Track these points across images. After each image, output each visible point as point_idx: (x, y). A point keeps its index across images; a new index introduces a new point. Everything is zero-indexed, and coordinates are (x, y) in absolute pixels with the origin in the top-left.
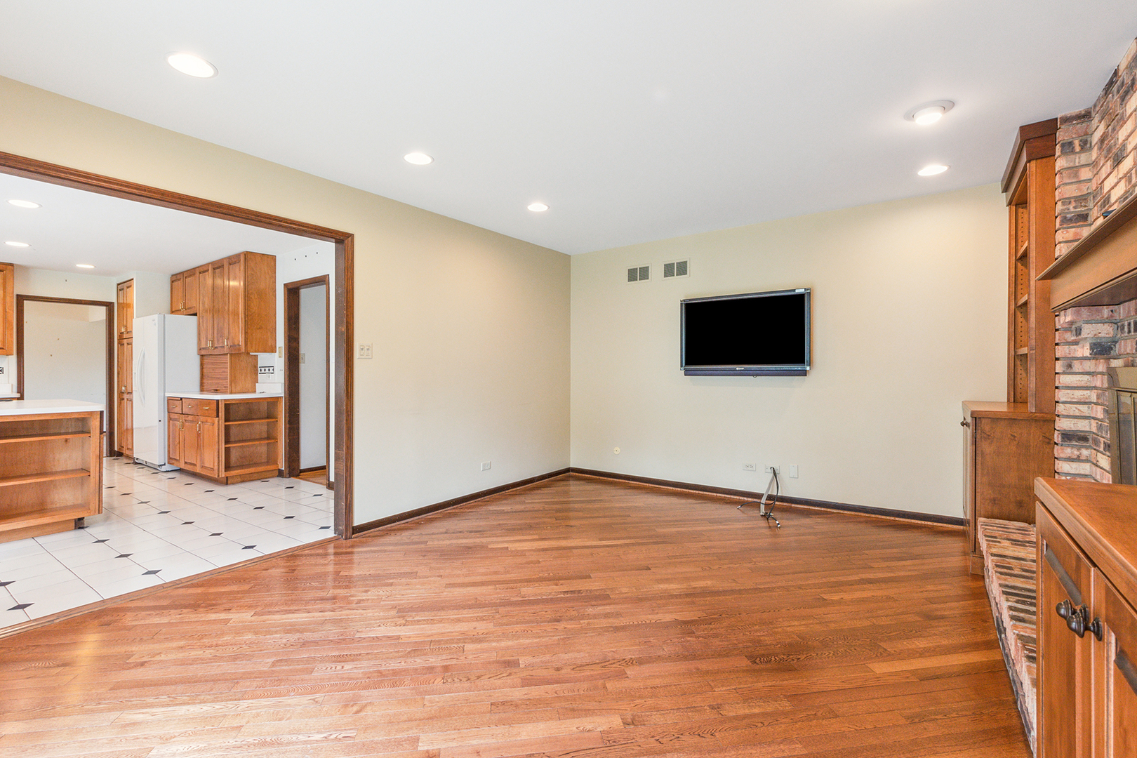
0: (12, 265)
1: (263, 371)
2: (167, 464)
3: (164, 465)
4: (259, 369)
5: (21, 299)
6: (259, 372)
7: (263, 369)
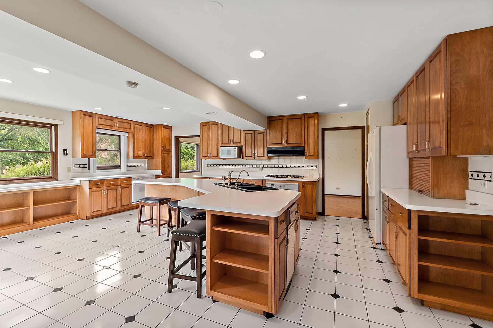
0: (317, 113)
1: (475, 176)
2: (382, 244)
3: (380, 244)
4: (470, 174)
5: (324, 130)
6: (470, 177)
7: (475, 175)
